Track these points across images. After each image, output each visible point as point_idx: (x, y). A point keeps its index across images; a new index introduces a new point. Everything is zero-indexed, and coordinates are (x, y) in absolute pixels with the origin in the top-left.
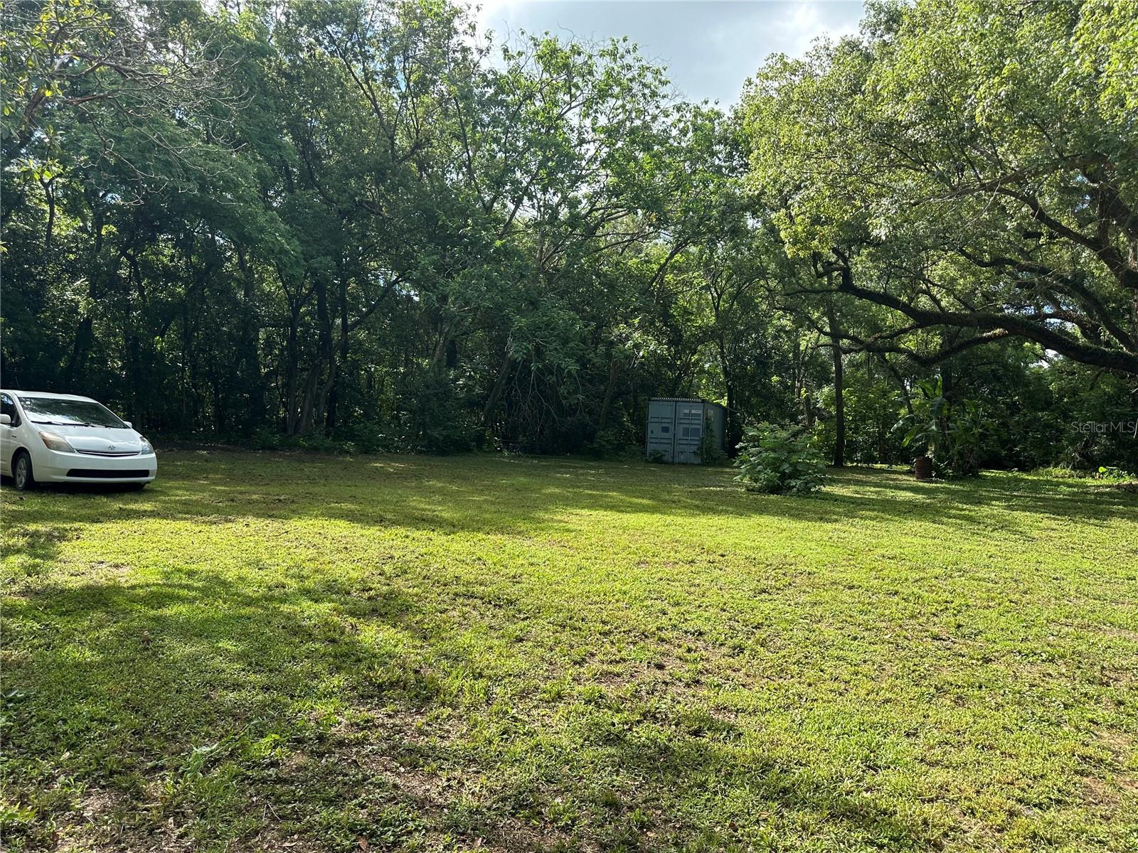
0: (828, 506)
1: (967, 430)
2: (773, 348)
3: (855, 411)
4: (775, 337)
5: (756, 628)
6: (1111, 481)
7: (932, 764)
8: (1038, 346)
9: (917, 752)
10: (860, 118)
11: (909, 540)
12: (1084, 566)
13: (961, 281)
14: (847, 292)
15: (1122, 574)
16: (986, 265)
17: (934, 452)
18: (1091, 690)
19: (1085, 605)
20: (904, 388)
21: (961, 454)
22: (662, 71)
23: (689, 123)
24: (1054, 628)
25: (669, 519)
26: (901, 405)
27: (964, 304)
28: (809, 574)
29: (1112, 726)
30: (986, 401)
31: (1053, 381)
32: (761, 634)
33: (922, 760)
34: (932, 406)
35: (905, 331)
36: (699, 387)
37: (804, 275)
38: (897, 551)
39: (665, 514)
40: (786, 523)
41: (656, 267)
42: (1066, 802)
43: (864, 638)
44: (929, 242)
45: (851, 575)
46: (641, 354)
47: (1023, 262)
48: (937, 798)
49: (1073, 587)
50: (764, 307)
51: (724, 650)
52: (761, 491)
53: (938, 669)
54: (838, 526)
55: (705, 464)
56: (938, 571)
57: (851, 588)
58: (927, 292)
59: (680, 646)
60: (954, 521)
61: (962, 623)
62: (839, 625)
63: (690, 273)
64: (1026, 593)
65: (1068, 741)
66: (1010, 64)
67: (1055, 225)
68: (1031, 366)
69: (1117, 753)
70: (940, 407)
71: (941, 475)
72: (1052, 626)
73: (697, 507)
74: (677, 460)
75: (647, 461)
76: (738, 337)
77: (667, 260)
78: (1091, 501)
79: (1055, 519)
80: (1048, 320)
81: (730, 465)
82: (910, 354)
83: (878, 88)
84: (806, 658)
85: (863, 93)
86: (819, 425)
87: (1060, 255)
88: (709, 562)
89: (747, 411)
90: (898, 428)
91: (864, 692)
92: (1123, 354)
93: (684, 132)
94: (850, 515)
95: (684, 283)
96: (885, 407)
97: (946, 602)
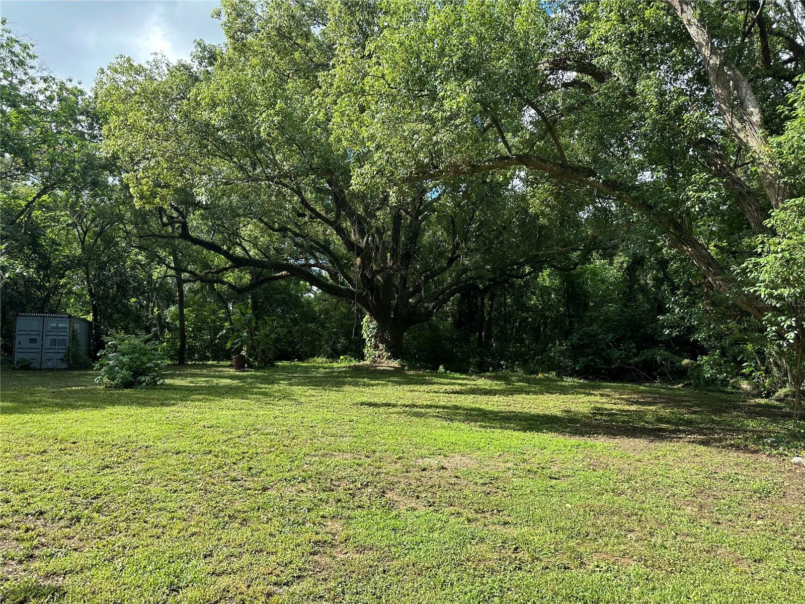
0: (168, 394)
1: (267, 336)
2: (131, 276)
3: (194, 324)
4: (133, 268)
5: (95, 498)
6: (345, 364)
7: (219, 575)
8: (308, 284)
9: (210, 568)
10: (187, 116)
11: (224, 413)
12: (328, 417)
13: (262, 239)
14: (185, 239)
15: (347, 418)
16: (276, 231)
17: (246, 351)
18: (324, 496)
19: (326, 440)
20: (227, 308)
21: (263, 351)
22: (30, 46)
23: (55, 94)
24: (308, 459)
25: (27, 417)
26: (226, 320)
27: (264, 254)
28: (147, 447)
29: (333, 517)
30: (279, 317)
31: (316, 305)
32: (97, 503)
33: (213, 573)
34: (245, 320)
35: (226, 269)
36: (68, 306)
37: (154, 224)
38: (214, 422)
39: (24, 413)
40: (134, 410)
41: (23, 203)
42: (304, 577)
43: (182, 490)
44: (241, 211)
45: (180, 444)
46: (7, 275)
47: (298, 232)
48: (220, 599)
49: (320, 431)
50: (124, 245)
51: (62, 523)
52: (117, 387)
53: (232, 502)
54: (174, 408)
55: (71, 368)
56: (241, 432)
57: (177, 454)
58: (240, 245)
59: (18, 528)
60: (254, 396)
61: (252, 466)
62: (164, 483)
63: (58, 213)
64: (294, 439)
65: (308, 534)
66: (280, 104)
67: (313, 210)
68: (305, 296)
69: (334, 535)
70: (250, 320)
71: (251, 366)
72: (307, 458)
73: (57, 405)
74: (44, 366)
75: (14, 369)
76: (102, 267)
77: (35, 198)
78: (335, 377)
79: (314, 389)
80: (313, 268)
81: (91, 368)
82: (230, 285)
83: (198, 99)
84: (134, 514)
85: (189, 100)
86: (168, 335)
87: (318, 230)
88: (61, 450)
89: (109, 325)
90: (222, 335)
91: (177, 531)
92: (350, 290)
93: (51, 99)
94: (184, 399)
95: (53, 219)
96: (215, 321)
97: (244, 453)
